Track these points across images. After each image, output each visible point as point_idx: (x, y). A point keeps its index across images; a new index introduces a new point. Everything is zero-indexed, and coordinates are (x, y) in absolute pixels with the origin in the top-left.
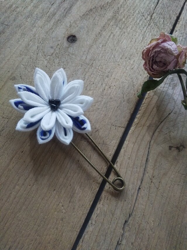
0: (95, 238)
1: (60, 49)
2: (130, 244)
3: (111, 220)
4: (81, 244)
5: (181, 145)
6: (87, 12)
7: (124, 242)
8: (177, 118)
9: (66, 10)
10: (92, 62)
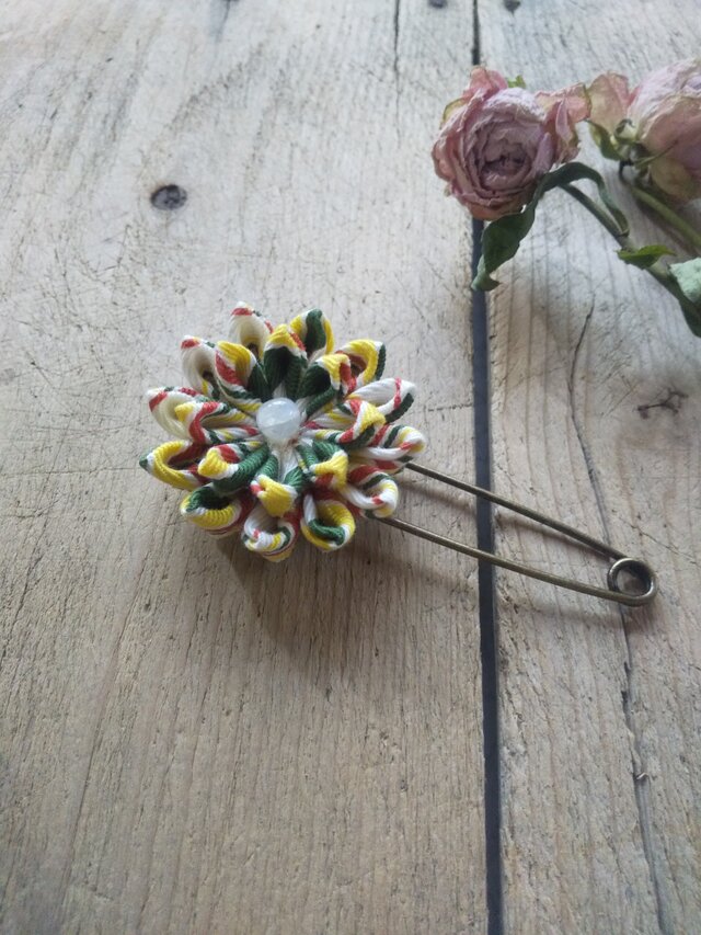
0: (552, 798)
1: (138, 237)
2: (678, 762)
3: (572, 711)
4: (512, 842)
5: (672, 394)
6: (185, 109)
7: (654, 766)
8: (617, 319)
9: (110, 121)
10: (269, 245)
